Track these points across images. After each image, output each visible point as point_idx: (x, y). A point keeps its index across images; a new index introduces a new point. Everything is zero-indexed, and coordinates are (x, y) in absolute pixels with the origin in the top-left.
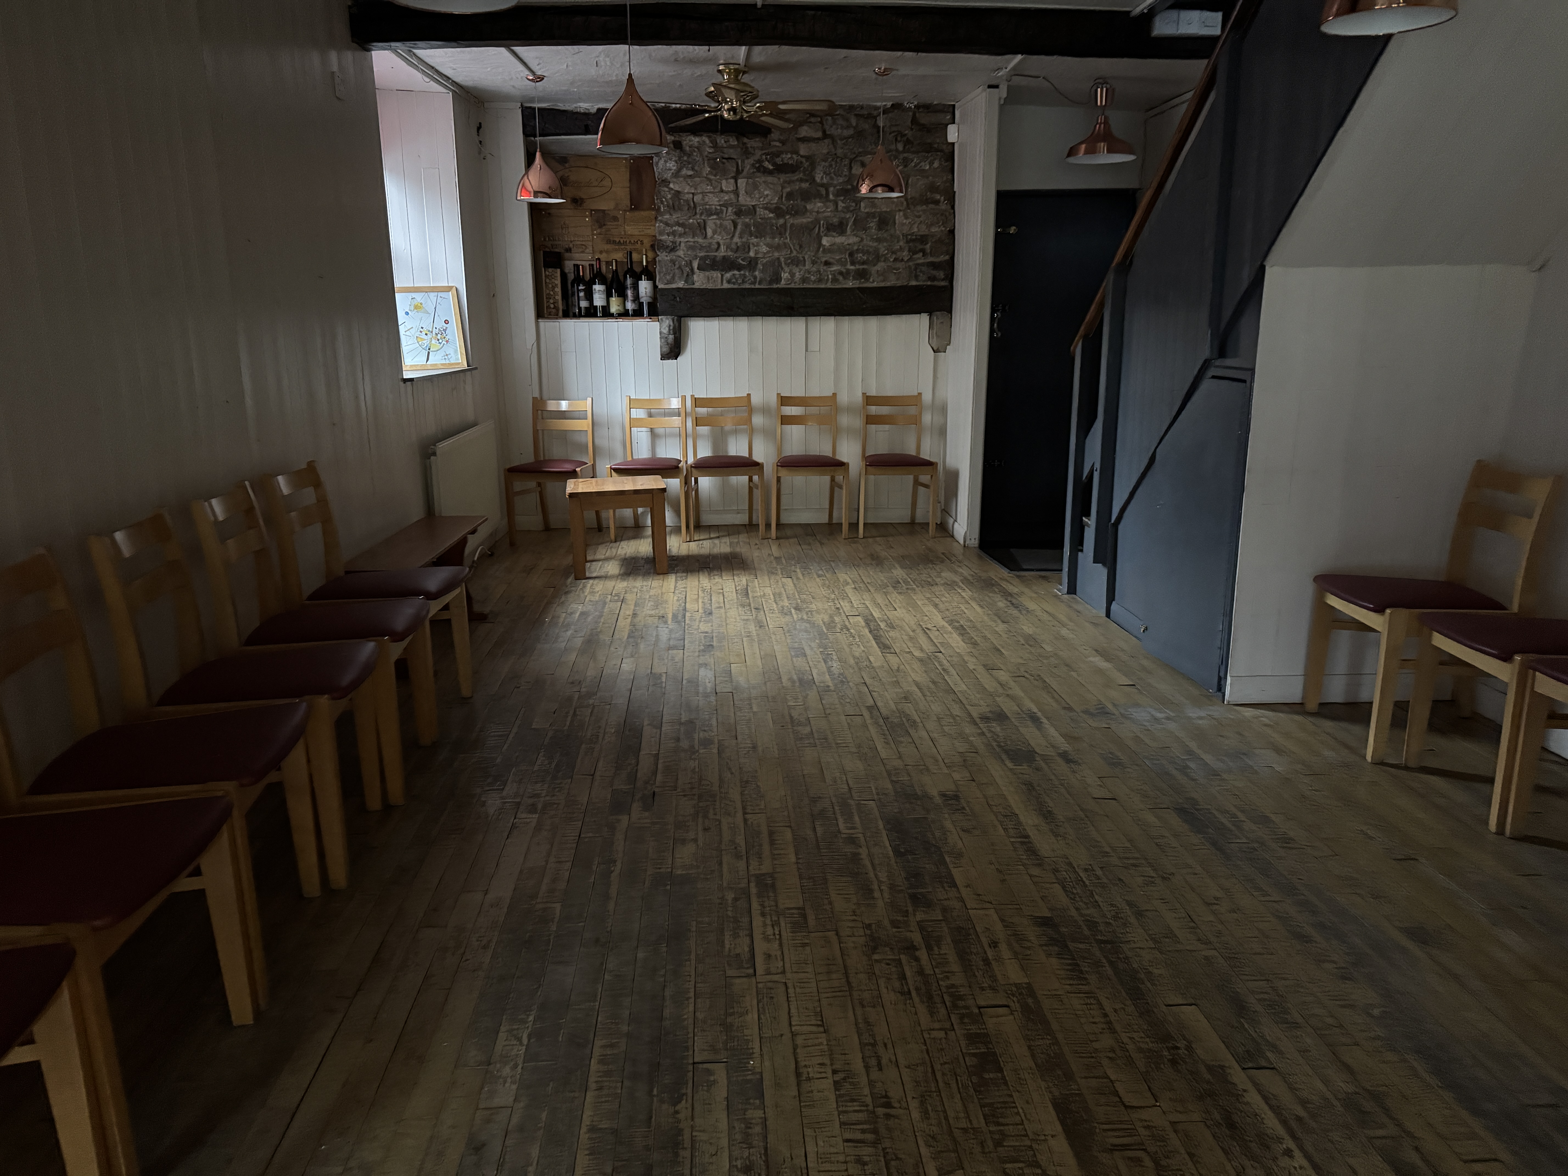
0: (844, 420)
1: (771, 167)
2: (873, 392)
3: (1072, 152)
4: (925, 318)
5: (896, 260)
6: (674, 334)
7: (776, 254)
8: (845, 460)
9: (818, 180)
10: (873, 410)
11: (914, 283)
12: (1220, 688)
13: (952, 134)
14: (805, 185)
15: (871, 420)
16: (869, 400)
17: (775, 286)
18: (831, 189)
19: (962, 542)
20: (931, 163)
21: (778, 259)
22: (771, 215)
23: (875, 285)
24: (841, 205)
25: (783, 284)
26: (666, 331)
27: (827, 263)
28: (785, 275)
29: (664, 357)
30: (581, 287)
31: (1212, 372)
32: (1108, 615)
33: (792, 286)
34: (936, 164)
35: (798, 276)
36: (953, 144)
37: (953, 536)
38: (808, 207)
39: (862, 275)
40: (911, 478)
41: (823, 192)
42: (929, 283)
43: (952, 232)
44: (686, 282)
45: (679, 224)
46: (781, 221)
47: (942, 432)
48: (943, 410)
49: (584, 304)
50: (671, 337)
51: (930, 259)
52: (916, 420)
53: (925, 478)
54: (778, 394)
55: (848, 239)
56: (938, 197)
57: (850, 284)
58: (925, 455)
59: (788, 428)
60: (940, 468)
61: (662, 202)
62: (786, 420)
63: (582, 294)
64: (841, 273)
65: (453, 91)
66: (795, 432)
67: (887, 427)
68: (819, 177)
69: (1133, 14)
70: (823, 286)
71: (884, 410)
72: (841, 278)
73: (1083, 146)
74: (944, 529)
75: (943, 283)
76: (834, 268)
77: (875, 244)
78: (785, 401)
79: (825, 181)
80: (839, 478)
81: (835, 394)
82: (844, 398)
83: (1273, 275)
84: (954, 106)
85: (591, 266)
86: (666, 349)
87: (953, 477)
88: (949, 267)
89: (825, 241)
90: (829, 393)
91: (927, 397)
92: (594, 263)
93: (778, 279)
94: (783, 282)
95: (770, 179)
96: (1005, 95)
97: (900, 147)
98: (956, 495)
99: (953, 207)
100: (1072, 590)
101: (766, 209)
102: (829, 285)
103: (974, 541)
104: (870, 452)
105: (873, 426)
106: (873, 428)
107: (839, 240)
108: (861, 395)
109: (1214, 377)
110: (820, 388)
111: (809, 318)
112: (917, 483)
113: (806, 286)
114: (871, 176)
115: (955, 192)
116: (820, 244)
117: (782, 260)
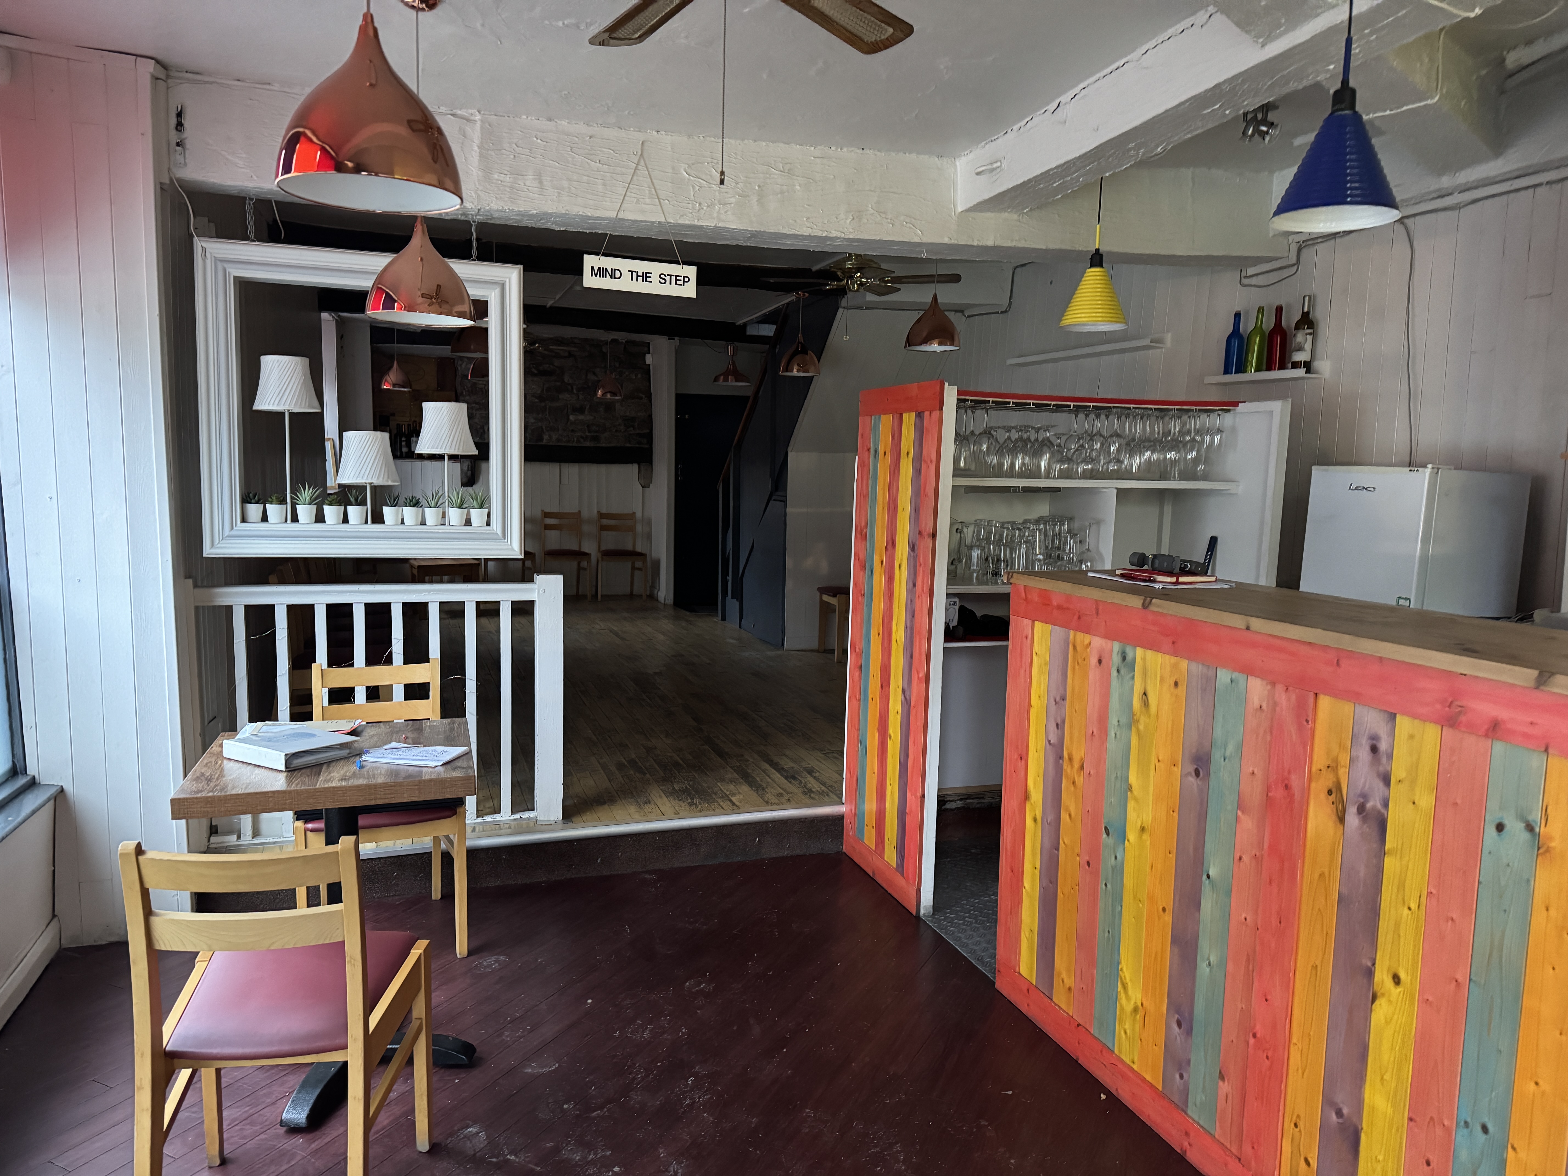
0: (586, 528)
1: (536, 372)
2: (604, 511)
3: (716, 379)
4: (635, 467)
5: (616, 431)
6: (472, 470)
7: (540, 424)
8: (587, 551)
9: (566, 380)
10: (605, 522)
11: (628, 445)
12: (783, 644)
13: (649, 359)
14: (558, 384)
15: (603, 528)
16: (602, 516)
17: (540, 443)
18: (575, 387)
19: (663, 602)
20: (636, 376)
21: (542, 427)
22: (536, 400)
23: (604, 445)
24: (581, 397)
25: (544, 442)
26: (466, 469)
27: (573, 431)
28: (546, 437)
29: (464, 485)
30: (403, 439)
31: (774, 498)
32: (740, 627)
33: (551, 444)
34: (639, 376)
35: (554, 437)
36: (649, 365)
37: (657, 600)
38: (561, 397)
39: (595, 439)
40: (629, 564)
41: (569, 387)
42: (637, 446)
43: (650, 416)
44: (480, 438)
45: (476, 403)
46: (543, 404)
47: (649, 537)
48: (649, 523)
49: (405, 450)
50: (469, 473)
51: (638, 431)
52: (632, 529)
53: (639, 564)
54: (542, 511)
55: (586, 417)
56: (641, 395)
57: (588, 444)
58: (639, 549)
59: (548, 532)
60: (648, 558)
61: (464, 389)
62: (548, 527)
63: (404, 443)
64: (582, 437)
65: (336, 320)
66: (553, 535)
67: (614, 533)
68: (567, 379)
69: (737, 324)
70: (571, 445)
71: (612, 522)
72: (582, 440)
73: (722, 377)
74: (652, 597)
75: (647, 446)
76: (578, 434)
77: (603, 421)
78: (547, 515)
79: (571, 381)
80: (584, 564)
81: (580, 512)
82: (585, 514)
83: (791, 456)
84: (649, 343)
85: (409, 425)
86: (465, 480)
87: (657, 564)
88: (649, 437)
89: (572, 418)
90: (576, 511)
91: (639, 515)
92: (411, 423)
93: (541, 439)
94: (544, 441)
95: (536, 379)
96: (678, 344)
97: (617, 365)
98: (658, 575)
99: (651, 401)
100: (724, 618)
101: (533, 396)
102: (575, 444)
103: (670, 600)
104: (603, 548)
105: (605, 532)
106: (604, 533)
107: (581, 417)
108: (595, 512)
109: (774, 500)
110: (570, 507)
111: (563, 464)
112: (634, 568)
113: (560, 444)
114: (603, 387)
115: (651, 394)
116: (568, 419)
117: (544, 427)
